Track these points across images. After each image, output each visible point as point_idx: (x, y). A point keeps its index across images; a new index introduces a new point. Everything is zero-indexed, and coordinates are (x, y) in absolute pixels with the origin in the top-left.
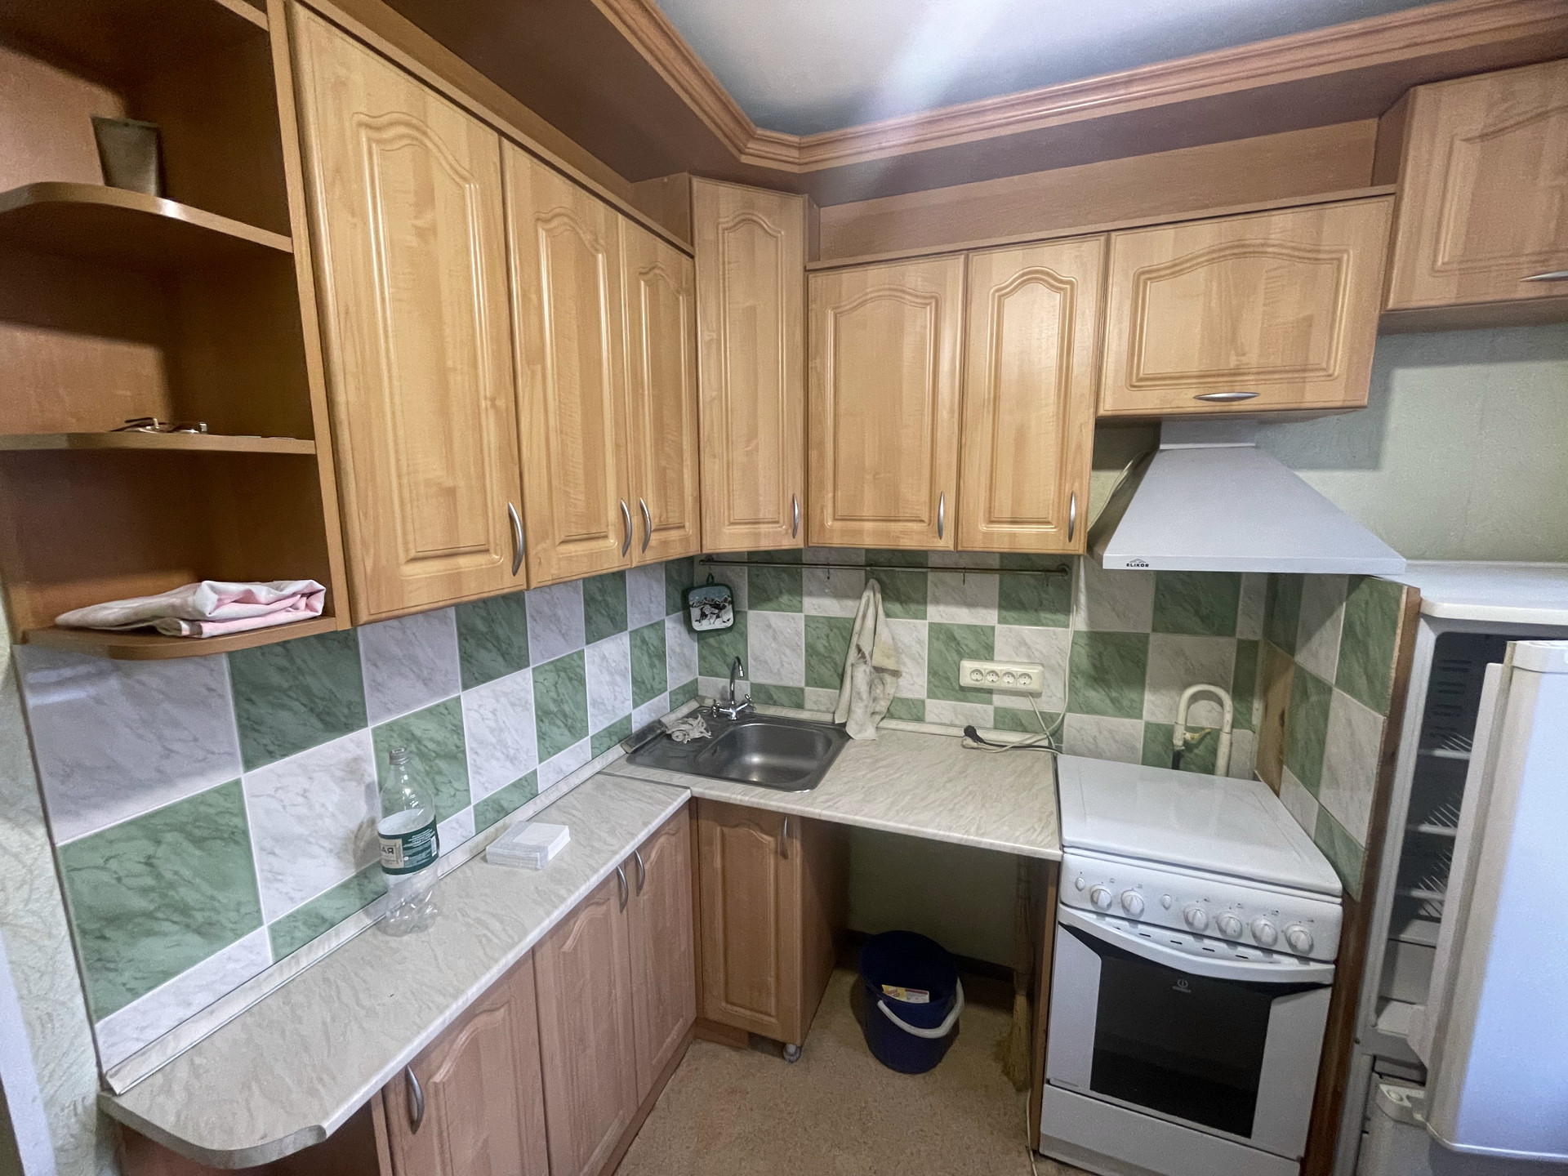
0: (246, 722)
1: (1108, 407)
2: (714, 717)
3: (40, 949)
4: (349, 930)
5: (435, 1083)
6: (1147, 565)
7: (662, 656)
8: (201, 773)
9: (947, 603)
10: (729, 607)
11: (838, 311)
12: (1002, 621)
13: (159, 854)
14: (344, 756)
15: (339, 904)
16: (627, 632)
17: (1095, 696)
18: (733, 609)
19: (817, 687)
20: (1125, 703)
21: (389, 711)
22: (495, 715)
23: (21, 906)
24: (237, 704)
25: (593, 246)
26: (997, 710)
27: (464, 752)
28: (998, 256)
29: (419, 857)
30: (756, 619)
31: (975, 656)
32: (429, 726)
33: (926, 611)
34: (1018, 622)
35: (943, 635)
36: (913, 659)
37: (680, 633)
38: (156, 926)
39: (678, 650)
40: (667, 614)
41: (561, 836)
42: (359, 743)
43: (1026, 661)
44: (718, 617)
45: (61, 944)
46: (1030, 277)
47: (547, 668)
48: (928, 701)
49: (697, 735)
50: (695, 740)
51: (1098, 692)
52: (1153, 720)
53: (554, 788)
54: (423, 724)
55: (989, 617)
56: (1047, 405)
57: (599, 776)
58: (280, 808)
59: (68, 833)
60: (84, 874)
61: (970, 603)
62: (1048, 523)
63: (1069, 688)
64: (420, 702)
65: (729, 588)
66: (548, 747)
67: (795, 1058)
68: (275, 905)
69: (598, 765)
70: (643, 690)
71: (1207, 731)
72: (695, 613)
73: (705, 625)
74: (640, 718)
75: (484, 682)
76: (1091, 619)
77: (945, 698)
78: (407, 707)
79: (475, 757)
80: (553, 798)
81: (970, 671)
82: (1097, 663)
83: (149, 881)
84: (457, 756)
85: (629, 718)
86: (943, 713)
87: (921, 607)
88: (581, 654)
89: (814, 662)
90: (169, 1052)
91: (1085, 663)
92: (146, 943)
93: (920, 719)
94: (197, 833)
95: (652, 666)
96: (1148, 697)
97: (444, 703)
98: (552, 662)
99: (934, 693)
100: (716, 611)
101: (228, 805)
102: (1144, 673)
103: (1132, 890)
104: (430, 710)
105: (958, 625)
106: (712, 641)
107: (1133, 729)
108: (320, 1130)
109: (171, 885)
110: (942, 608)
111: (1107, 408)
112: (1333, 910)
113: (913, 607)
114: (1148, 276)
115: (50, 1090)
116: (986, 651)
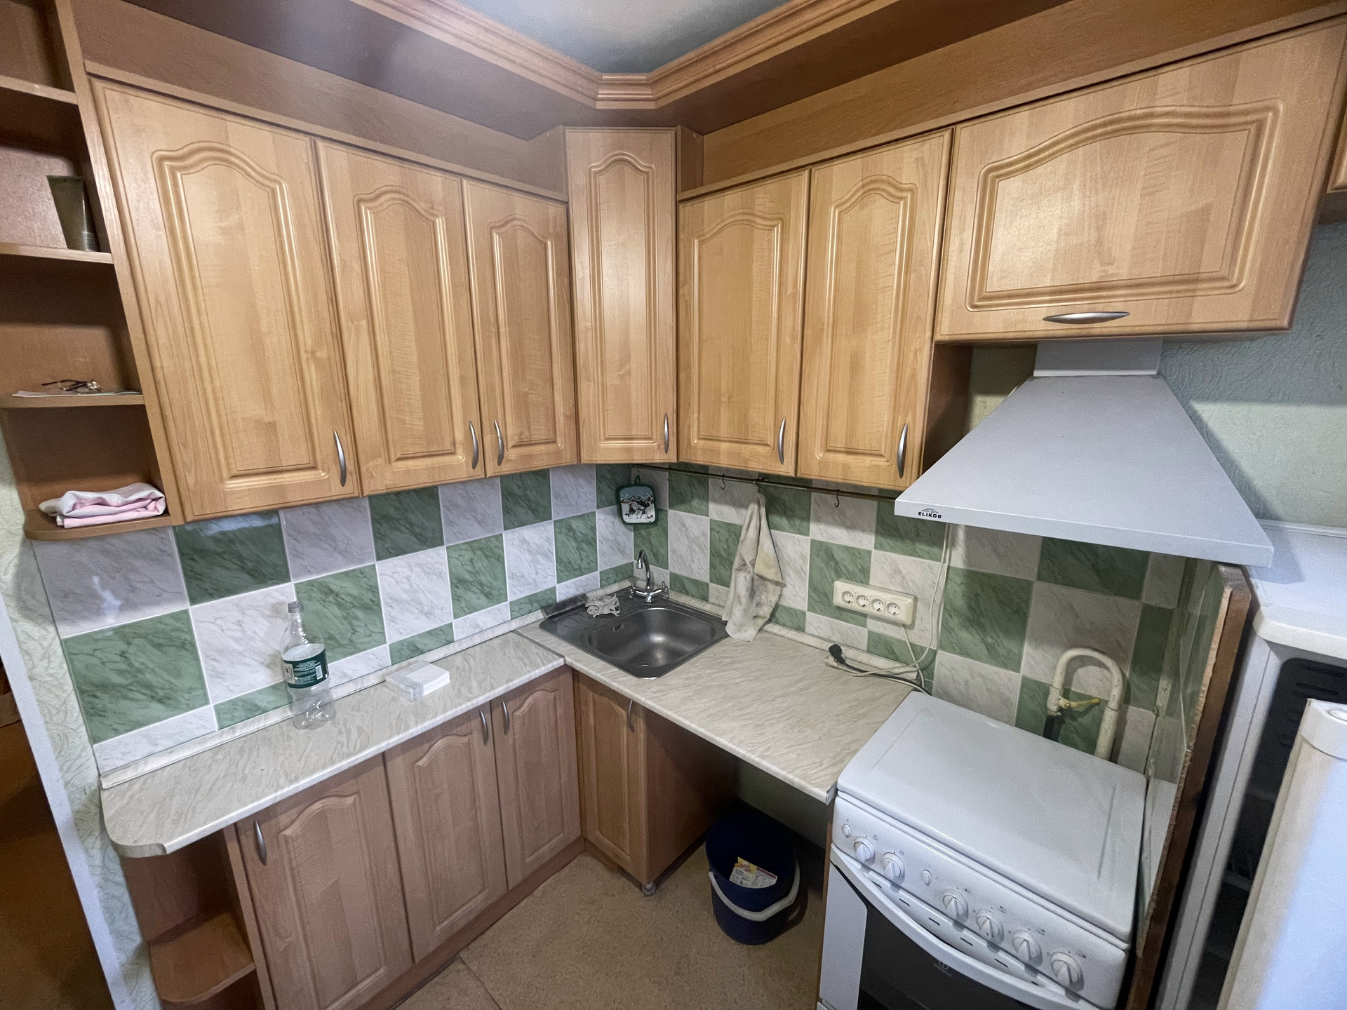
0: (190, 573)
1: (946, 331)
2: (628, 598)
3: (57, 696)
4: (274, 717)
5: (285, 836)
6: (940, 516)
7: (592, 542)
8: (157, 603)
9: (827, 523)
10: (652, 505)
11: (703, 238)
12: (879, 546)
13: (130, 651)
14: (270, 600)
15: (271, 698)
16: (551, 522)
17: (968, 637)
18: (655, 506)
19: (718, 584)
20: (1002, 651)
21: (309, 572)
22: (409, 580)
23: (43, 670)
24: (182, 561)
25: (429, 213)
26: (870, 633)
27: (379, 605)
28: (838, 168)
29: (306, 679)
30: (675, 517)
31: (851, 577)
32: (345, 584)
33: (809, 528)
34: (893, 550)
35: (823, 554)
36: (797, 572)
37: (613, 523)
38: (131, 695)
39: (610, 537)
40: (598, 507)
41: (442, 677)
42: (285, 592)
43: (899, 590)
44: (644, 513)
45: (69, 696)
46: (870, 187)
47: (462, 547)
48: (808, 613)
49: (606, 611)
50: (603, 616)
51: (971, 634)
52: (1031, 676)
53: (469, 639)
54: (339, 583)
55: (866, 541)
56: (883, 329)
57: (511, 634)
58: (220, 630)
59: (68, 631)
60: (80, 657)
61: (851, 526)
62: (881, 456)
63: (942, 625)
64: (339, 567)
65: (652, 489)
66: (462, 607)
67: (649, 893)
68: (218, 693)
69: (515, 625)
70: (567, 569)
71: (1094, 701)
72: (625, 508)
73: (634, 519)
74: (565, 591)
75: (397, 555)
76: (969, 557)
77: (822, 613)
78: (326, 570)
79: (390, 609)
80: (464, 646)
81: (843, 592)
82: (973, 605)
83: (124, 666)
84: (372, 607)
85: (553, 590)
86: (820, 627)
87: (804, 524)
88: (499, 538)
89: (717, 561)
90: (139, 771)
91: (960, 602)
92: (124, 704)
93: (801, 629)
94: (157, 641)
95: (579, 549)
96: (1027, 649)
97: (359, 569)
98: (467, 543)
99: (814, 607)
100: (642, 508)
101: (177, 625)
102: (1024, 624)
103: (894, 854)
104: (346, 573)
105: (837, 545)
106: (643, 532)
107: (1008, 681)
108: (164, 849)
109: (140, 671)
110: (822, 526)
111: (942, 333)
112: (1115, 953)
113: (798, 522)
114: (995, 173)
115: (69, 776)
116: (861, 575)
